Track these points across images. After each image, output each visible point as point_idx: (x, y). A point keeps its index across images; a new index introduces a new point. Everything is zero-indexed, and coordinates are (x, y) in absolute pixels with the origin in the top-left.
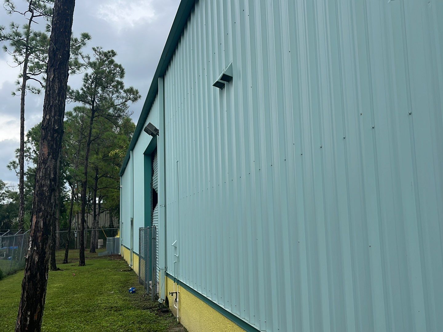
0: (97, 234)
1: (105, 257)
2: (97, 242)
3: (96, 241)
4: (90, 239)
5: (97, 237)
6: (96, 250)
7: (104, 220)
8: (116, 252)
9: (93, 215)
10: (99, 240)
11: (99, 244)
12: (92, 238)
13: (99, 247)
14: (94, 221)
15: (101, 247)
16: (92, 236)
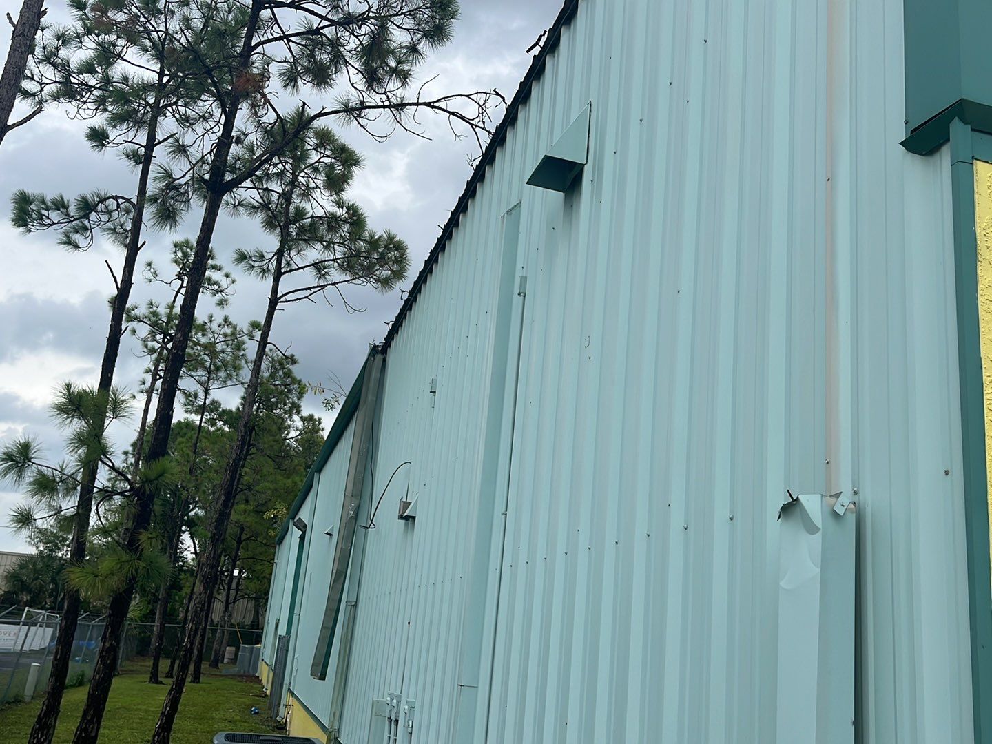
0: (226, 636)
1: (233, 676)
2: (224, 652)
3: (222, 649)
4: (213, 642)
5: (224, 641)
6: (220, 665)
7: (242, 612)
8: (251, 673)
9: (225, 603)
10: (227, 648)
11: (227, 656)
12: (215, 643)
13: (226, 661)
14: (224, 613)
15: (230, 661)
16: (217, 639)
